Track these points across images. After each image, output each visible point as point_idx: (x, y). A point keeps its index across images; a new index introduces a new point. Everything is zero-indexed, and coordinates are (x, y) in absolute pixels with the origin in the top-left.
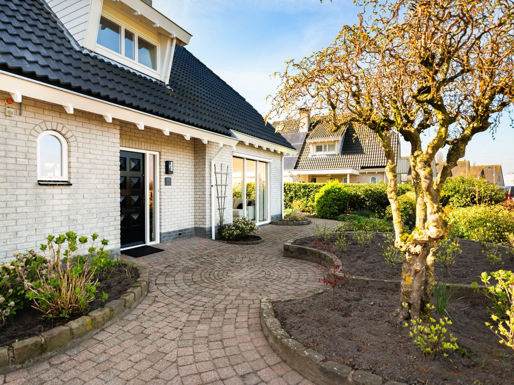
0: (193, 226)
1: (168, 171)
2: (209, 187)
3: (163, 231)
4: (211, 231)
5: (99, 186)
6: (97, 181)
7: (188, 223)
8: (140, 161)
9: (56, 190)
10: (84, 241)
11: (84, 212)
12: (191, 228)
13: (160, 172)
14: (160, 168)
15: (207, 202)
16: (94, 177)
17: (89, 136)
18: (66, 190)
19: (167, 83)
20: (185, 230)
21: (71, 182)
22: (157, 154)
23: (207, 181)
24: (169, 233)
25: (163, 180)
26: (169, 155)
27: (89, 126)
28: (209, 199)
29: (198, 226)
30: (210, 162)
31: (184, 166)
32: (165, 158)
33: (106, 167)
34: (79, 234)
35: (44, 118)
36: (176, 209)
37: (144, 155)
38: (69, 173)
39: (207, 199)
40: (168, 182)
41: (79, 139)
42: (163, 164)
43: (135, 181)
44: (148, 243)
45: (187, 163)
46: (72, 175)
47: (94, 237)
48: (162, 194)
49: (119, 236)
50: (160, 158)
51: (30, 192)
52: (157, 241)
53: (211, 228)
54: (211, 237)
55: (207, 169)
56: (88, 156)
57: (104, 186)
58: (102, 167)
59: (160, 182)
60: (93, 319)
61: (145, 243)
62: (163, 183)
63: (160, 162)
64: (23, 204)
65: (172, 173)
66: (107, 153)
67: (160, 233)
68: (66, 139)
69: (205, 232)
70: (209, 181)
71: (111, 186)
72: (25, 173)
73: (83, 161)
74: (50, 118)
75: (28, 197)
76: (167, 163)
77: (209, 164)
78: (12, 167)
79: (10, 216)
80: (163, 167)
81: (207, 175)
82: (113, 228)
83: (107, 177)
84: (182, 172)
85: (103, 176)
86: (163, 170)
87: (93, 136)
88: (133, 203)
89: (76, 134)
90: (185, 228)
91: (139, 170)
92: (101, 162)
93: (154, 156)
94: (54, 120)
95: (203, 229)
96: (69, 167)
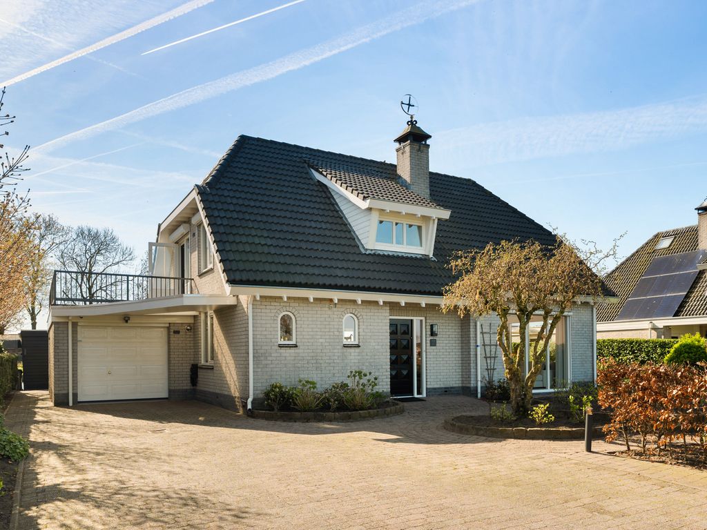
0: (460, 385)
1: (433, 334)
2: (474, 347)
3: (428, 387)
4: (477, 391)
5: (376, 347)
6: (374, 344)
7: (454, 381)
8: (409, 326)
9: (352, 350)
10: (365, 375)
11: (367, 364)
12: (459, 387)
13: (426, 335)
14: (426, 331)
15: (472, 362)
16: (373, 341)
17: (369, 314)
18: (357, 350)
19: (431, 256)
20: (451, 388)
21: (360, 344)
22: (423, 318)
23: (472, 342)
24: (435, 389)
25: (428, 342)
26: (434, 318)
27: (370, 307)
28: (474, 359)
29: (464, 385)
30: (476, 323)
31: (450, 327)
32: (430, 322)
33: (380, 334)
34: (364, 372)
35: (346, 307)
36: (442, 368)
37: (412, 320)
38: (359, 339)
39: (472, 359)
40: (433, 343)
41: (364, 317)
42: (429, 327)
43: (405, 343)
44: (416, 396)
45: (453, 325)
46: (361, 341)
47: (370, 373)
48: (428, 353)
49: (389, 383)
50: (426, 322)
51: (340, 351)
52: (424, 395)
53: (477, 387)
54: (477, 396)
55: (472, 330)
56: (369, 327)
57: (379, 347)
58: (378, 334)
59: (426, 343)
60: (369, 413)
61: (413, 395)
62: (429, 344)
63: (426, 326)
64: (336, 358)
65: (436, 335)
66: (381, 324)
67: (427, 388)
68: (357, 318)
69: (470, 391)
70: (474, 342)
71: (384, 347)
72: (338, 340)
73: (366, 330)
74: (349, 307)
75: (339, 354)
76: (432, 326)
77: (474, 324)
78: (332, 337)
79: (331, 365)
80: (429, 330)
81: (472, 335)
82: (385, 377)
83: (380, 340)
84: (448, 333)
85: (379, 341)
86: (429, 333)
87: (372, 314)
88: (403, 361)
89: (362, 314)
90: (451, 386)
91: (408, 334)
92: (377, 331)
93: (421, 321)
94: (351, 307)
95: (469, 388)
96: (359, 335)
